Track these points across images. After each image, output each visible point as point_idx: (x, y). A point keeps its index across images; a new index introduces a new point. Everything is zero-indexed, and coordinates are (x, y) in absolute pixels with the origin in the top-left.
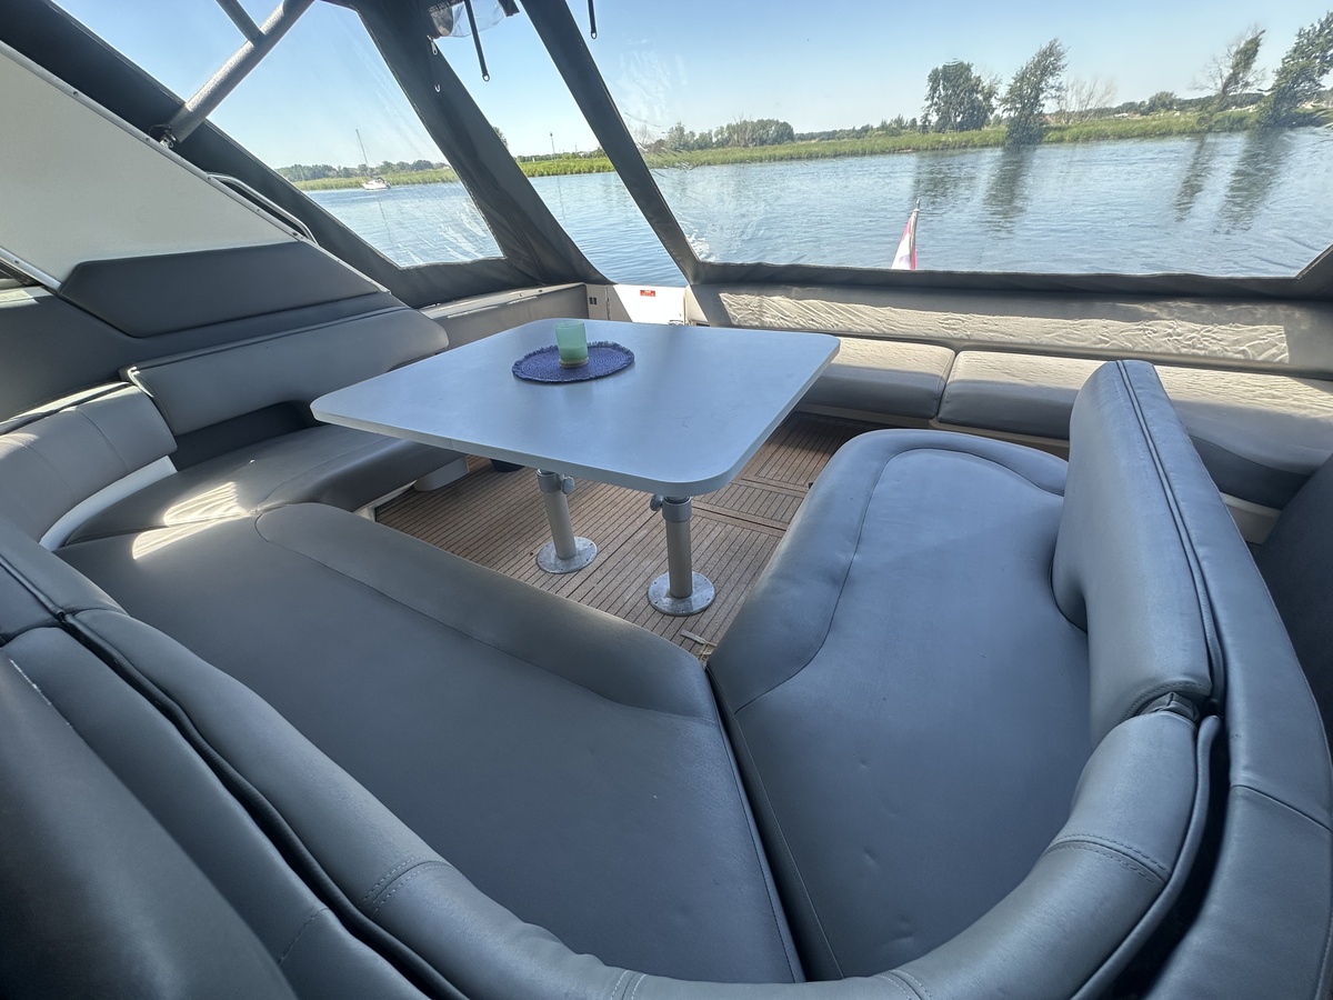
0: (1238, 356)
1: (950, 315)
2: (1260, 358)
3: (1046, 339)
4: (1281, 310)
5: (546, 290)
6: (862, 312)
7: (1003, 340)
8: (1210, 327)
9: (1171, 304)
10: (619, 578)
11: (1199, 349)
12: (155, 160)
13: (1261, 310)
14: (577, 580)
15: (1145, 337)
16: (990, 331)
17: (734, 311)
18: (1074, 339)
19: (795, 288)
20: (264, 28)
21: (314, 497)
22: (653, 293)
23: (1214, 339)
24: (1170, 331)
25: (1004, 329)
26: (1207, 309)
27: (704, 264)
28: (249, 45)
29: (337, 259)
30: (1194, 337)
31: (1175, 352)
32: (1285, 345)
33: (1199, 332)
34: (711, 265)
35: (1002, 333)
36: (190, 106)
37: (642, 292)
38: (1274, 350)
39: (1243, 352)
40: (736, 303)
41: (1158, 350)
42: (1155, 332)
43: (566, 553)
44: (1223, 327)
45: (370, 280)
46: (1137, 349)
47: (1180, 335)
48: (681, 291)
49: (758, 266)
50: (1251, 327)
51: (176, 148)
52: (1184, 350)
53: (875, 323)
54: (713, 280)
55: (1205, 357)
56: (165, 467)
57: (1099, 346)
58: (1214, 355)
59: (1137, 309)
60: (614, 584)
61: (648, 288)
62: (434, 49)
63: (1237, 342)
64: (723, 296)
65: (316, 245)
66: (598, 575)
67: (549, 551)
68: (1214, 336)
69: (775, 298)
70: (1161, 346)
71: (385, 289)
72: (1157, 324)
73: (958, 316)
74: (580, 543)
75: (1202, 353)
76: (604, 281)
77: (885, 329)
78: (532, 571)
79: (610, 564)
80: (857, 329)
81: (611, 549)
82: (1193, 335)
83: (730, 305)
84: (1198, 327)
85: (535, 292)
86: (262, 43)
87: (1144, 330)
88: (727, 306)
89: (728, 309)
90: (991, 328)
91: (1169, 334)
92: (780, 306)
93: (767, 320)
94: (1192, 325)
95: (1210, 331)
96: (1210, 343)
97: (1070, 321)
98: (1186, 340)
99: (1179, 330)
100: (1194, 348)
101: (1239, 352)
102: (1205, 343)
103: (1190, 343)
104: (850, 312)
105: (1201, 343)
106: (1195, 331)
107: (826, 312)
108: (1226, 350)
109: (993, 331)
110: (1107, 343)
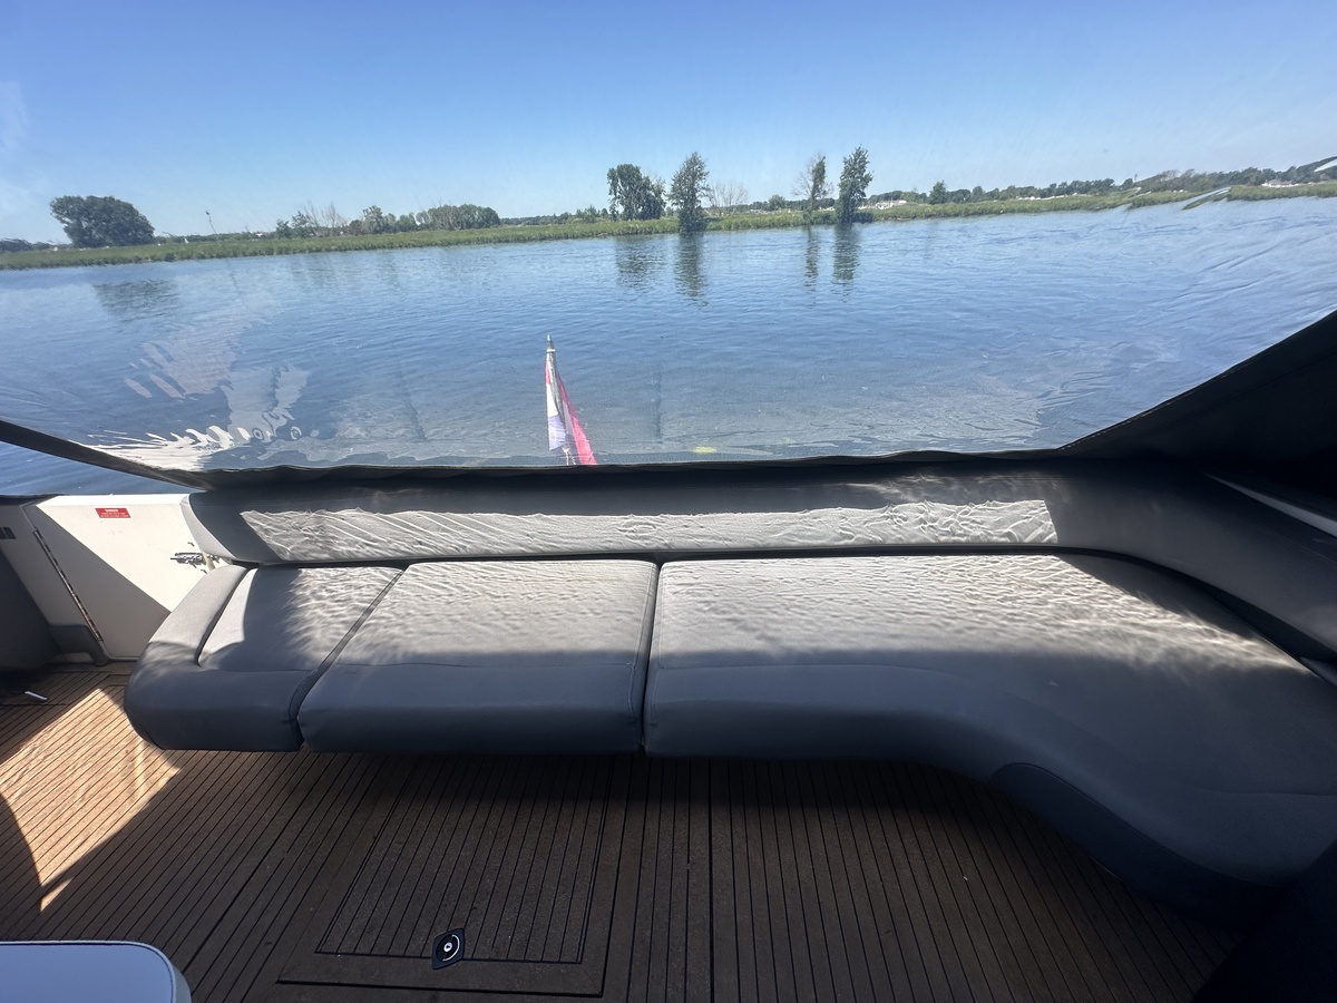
0: (1003, 540)
1: (632, 518)
2: (1027, 540)
3: (773, 540)
4: (1036, 479)
6: (497, 525)
7: (716, 547)
8: (966, 508)
9: (913, 479)
11: (959, 535)
13: (1016, 481)
15: (894, 527)
16: (694, 536)
17: (275, 538)
18: (808, 537)
22: (123, 513)
23: (974, 521)
24: (922, 516)
25: (713, 532)
26: (956, 486)
30: (951, 522)
31: (933, 541)
32: (1051, 523)
33: (955, 514)
35: (713, 537)
38: (1040, 531)
39: (1009, 534)
41: (913, 541)
42: (905, 520)
44: (980, 506)
46: (888, 542)
47: (934, 521)
50: (1011, 504)
52: (943, 539)
55: (967, 544)
57: (842, 543)
58: (977, 540)
59: (876, 492)
61: (112, 501)
63: (1000, 524)
64: (249, 516)
68: (973, 518)
69: (344, 513)
72: (905, 509)
73: (645, 518)
75: (963, 539)
82: (950, 519)
83: (266, 531)
84: (953, 508)
87: (891, 517)
88: (261, 533)
89: (265, 538)
90: (695, 532)
91: (922, 521)
92: (354, 525)
93: (343, 549)
94: (945, 507)
95: (966, 513)
96: (971, 528)
97: (797, 514)
98: (945, 526)
99: (932, 514)
100: (954, 535)
101: (1003, 536)
102: (965, 528)
103: (948, 529)
104: (477, 526)
105: (961, 529)
106: (950, 514)
107: (439, 529)
108: (989, 534)
109: (700, 536)
110: (850, 538)
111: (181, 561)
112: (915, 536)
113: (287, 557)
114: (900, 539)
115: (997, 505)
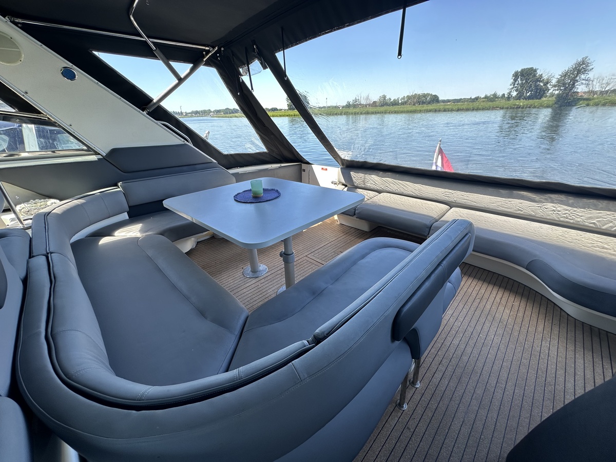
0: (591, 225)
1: (447, 190)
2: (604, 227)
3: (492, 206)
5: (283, 165)
6: (408, 185)
7: (471, 204)
8: (575, 209)
10: (270, 284)
11: (570, 219)
12: (141, 118)
13: (602, 203)
14: (254, 281)
15: (541, 210)
16: (464, 199)
17: (356, 180)
18: (505, 208)
19: (381, 173)
20: (182, 77)
21: (162, 234)
22: (326, 169)
24: (554, 209)
25: (472, 199)
26: (571, 199)
27: (344, 160)
28: (177, 81)
29: (198, 150)
31: (557, 219)
33: (569, 211)
34: (347, 161)
35: (471, 201)
36: (155, 101)
37: (322, 169)
38: (611, 224)
39: (594, 223)
40: (357, 177)
41: (548, 217)
42: (546, 209)
43: (254, 271)
44: (582, 210)
45: (210, 158)
46: (537, 216)
47: (559, 211)
48: (337, 169)
49: (365, 162)
50: (597, 211)
51: (149, 114)
52: (562, 219)
53: (414, 191)
54: (350, 166)
55: (573, 223)
56: (125, 216)
57: (518, 212)
58: (578, 223)
60: (267, 285)
61: (325, 167)
62: (241, 80)
63: (590, 218)
64: (352, 173)
65: (192, 146)
66: (263, 281)
67: (248, 268)
68: (578, 213)
69: (373, 176)
71: (215, 161)
72: (547, 205)
73: (450, 191)
74: (262, 267)
75: (572, 221)
76: (308, 163)
77: (417, 193)
78: (240, 275)
79: (269, 278)
80: (405, 192)
81: (273, 272)
82: (567, 212)
83: (354, 177)
84: (569, 208)
85: (278, 165)
86: (181, 80)
87: (541, 207)
88: (353, 177)
89: (354, 179)
90: (465, 198)
91: (554, 210)
92: (374, 179)
93: (369, 185)
94: (565, 207)
95: (575, 211)
96: (576, 217)
97: (504, 199)
98: (563, 214)
99: (559, 209)
100: (567, 218)
101: (592, 223)
102: (573, 217)
103: (565, 216)
104: (403, 185)
105: (571, 217)
106: (567, 210)
107: (393, 184)
108: (584, 221)
109: (466, 200)
110: (522, 211)
111: (332, 183)
112: (549, 216)
113: (356, 185)
114: (542, 215)
115: (591, 211)
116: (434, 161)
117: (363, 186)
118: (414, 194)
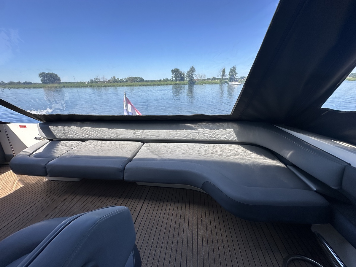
0: (224, 139)
1: (136, 130)
2: (230, 139)
3: (169, 137)
4: (230, 124)
6: (105, 131)
8: (214, 131)
9: (201, 124)
11: (213, 137)
13: (225, 125)
15: (197, 135)
18: (177, 137)
23: (216, 134)
24: (204, 132)
25: (155, 134)
26: (211, 125)
30: (211, 134)
31: (207, 139)
32: (235, 135)
35: (155, 136)
37: (20, 126)
38: (233, 137)
39: (225, 138)
40: (57, 130)
41: (202, 139)
42: (200, 133)
44: (218, 130)
46: (196, 139)
47: (207, 134)
48: (37, 124)
50: (225, 130)
52: (210, 138)
53: (111, 135)
57: (185, 138)
58: (218, 139)
59: (192, 127)
63: (222, 135)
64: (51, 127)
68: (216, 133)
69: (72, 127)
70: (203, 137)
72: (200, 130)
73: (139, 131)
75: (215, 139)
77: (115, 137)
80: (105, 137)
82: (210, 133)
84: (211, 131)
87: (197, 132)
88: (53, 131)
89: (54, 132)
90: (151, 134)
91: (204, 134)
92: (74, 130)
93: (70, 136)
94: (209, 130)
95: (214, 132)
96: (216, 136)
97: (175, 131)
98: (209, 135)
99: (206, 132)
100: (212, 137)
101: (224, 138)
103: (210, 136)
104: (101, 131)
105: (213, 136)
106: (210, 132)
107: (92, 131)
108: (221, 138)
109: (152, 135)
110: (187, 137)
111: (36, 139)
113: (58, 137)
114: (199, 138)
115: (222, 130)
116: (125, 108)
117: (65, 137)
118: (112, 138)
